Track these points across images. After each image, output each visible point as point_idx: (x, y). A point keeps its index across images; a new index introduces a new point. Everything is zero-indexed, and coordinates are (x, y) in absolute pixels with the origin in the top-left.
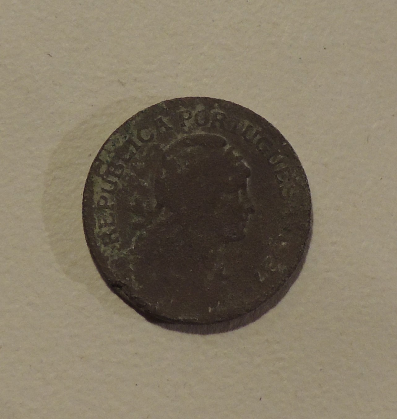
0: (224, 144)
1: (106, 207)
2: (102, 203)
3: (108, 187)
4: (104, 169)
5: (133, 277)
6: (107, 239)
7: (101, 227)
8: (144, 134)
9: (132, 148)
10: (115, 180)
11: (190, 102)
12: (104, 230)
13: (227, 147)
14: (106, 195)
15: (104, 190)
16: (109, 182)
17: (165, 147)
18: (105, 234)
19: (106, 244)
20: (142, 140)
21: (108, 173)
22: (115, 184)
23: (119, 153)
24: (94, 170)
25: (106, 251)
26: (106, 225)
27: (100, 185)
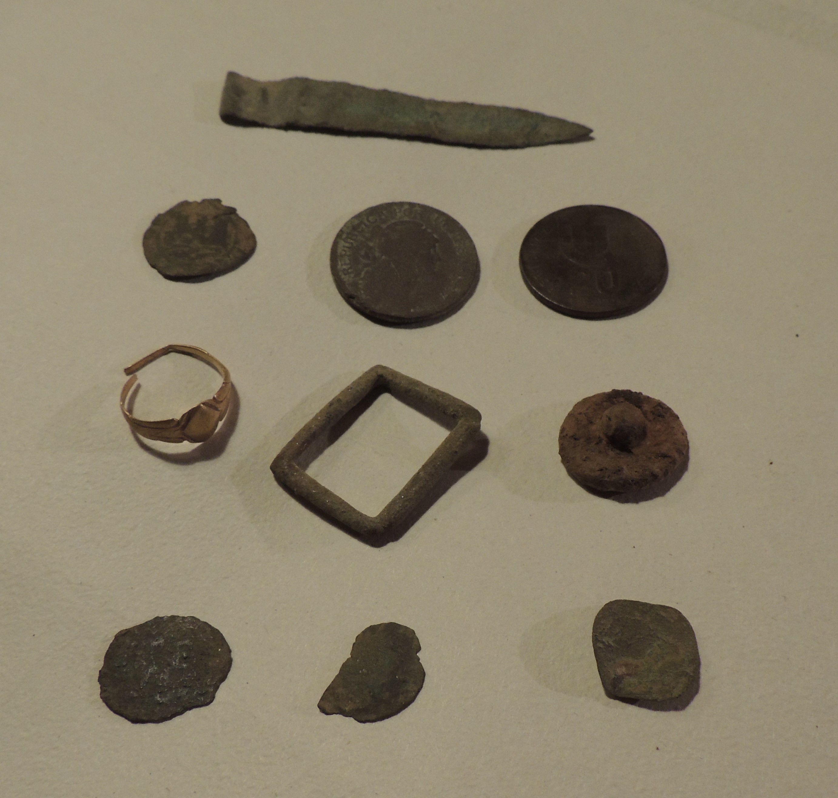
0: (422, 225)
1: (345, 255)
2: (344, 253)
3: (347, 245)
4: (344, 236)
5: (362, 292)
6: (345, 272)
7: (342, 265)
8: (371, 218)
9: (363, 226)
10: (351, 241)
11: (401, 204)
12: (344, 267)
13: (424, 227)
14: (346, 249)
15: (344, 246)
16: (349, 243)
17: (384, 226)
18: (344, 270)
19: (345, 274)
20: (368, 221)
21: (347, 237)
22: (352, 243)
23: (354, 228)
24: (339, 236)
25: (345, 278)
26: (345, 264)
27: (342, 243)
